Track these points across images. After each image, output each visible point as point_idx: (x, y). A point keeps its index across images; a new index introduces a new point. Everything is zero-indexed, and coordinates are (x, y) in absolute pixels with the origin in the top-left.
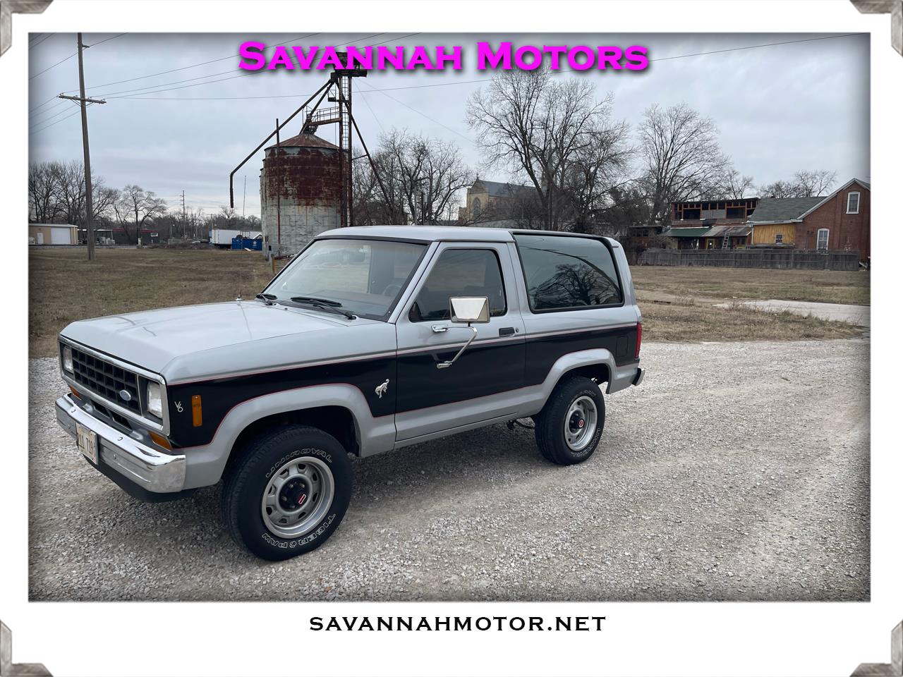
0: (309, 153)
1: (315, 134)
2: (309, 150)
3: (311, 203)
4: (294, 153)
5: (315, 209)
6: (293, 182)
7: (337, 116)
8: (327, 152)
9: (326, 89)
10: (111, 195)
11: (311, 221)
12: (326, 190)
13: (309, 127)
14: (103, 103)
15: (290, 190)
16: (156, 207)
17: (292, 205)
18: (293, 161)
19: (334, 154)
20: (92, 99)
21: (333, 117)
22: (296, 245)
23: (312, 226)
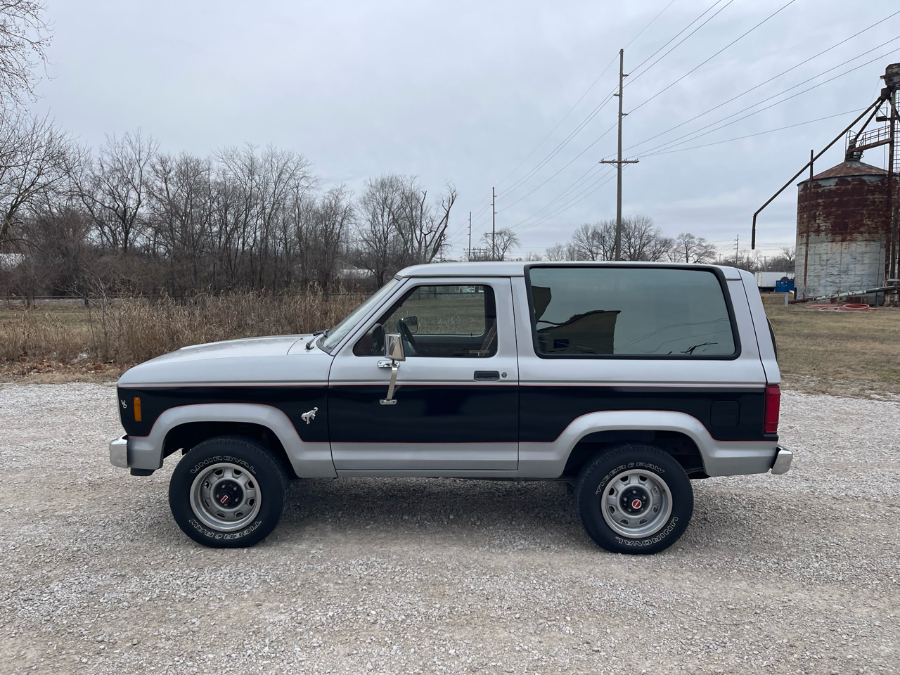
0: (849, 183)
1: (862, 160)
2: (849, 179)
3: (849, 238)
4: (831, 184)
5: (853, 245)
6: (827, 216)
7: (888, 137)
8: (872, 179)
9: (874, 108)
10: (666, 243)
11: (847, 259)
12: (869, 223)
13: (853, 154)
14: (636, 162)
15: (823, 226)
16: (706, 252)
17: (825, 242)
18: (830, 194)
19: (882, 181)
20: (628, 160)
21: (882, 138)
22: (826, 286)
23: (848, 265)
